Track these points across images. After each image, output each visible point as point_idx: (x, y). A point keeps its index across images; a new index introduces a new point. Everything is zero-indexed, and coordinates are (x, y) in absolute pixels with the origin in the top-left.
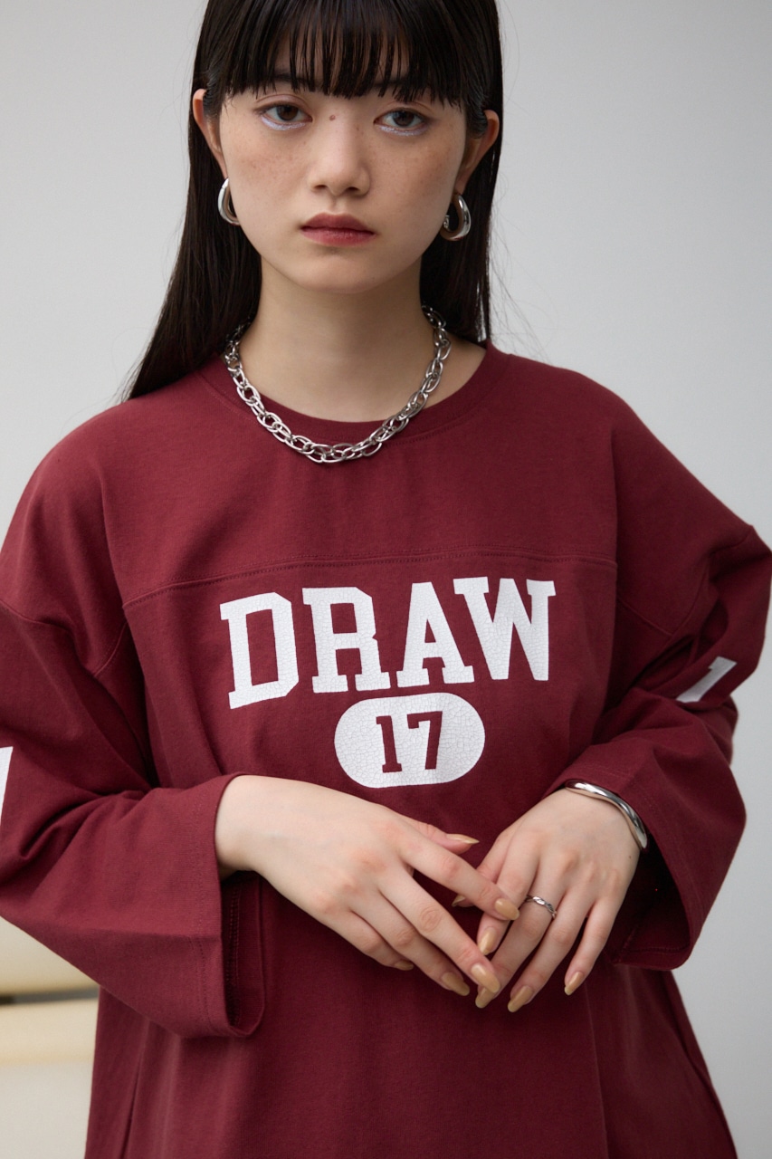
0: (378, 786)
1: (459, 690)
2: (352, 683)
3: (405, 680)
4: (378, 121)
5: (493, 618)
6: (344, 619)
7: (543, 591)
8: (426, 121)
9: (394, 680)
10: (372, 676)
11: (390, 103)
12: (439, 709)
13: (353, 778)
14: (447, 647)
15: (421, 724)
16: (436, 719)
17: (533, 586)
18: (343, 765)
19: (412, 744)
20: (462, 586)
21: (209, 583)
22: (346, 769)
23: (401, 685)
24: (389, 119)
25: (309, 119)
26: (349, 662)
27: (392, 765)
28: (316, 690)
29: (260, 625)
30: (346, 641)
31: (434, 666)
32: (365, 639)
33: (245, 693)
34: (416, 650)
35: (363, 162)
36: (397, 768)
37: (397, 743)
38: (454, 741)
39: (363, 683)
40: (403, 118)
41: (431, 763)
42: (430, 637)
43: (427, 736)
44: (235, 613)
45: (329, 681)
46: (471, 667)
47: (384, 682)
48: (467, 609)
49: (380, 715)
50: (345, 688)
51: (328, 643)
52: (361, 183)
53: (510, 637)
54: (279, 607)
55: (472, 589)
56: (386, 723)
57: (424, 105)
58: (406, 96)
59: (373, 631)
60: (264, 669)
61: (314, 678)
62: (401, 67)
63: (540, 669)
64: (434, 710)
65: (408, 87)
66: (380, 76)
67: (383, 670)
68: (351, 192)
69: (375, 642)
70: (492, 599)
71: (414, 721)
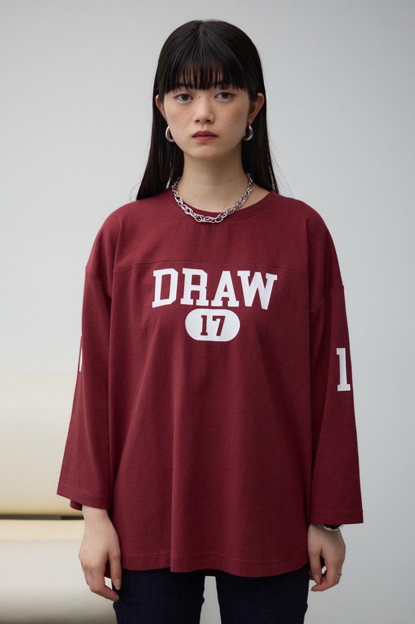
0: (198, 340)
1: (232, 309)
2: (195, 302)
3: (214, 304)
4: (216, 97)
5: (250, 285)
6: (196, 280)
7: (272, 278)
8: (233, 96)
9: (210, 303)
10: (203, 301)
11: (218, 90)
12: (224, 315)
13: (190, 335)
14: (231, 294)
15: (217, 319)
16: (222, 318)
17: (268, 276)
18: (187, 330)
19: (213, 326)
20: (240, 273)
21: (152, 263)
22: (188, 332)
23: (212, 305)
24: (220, 96)
25: (192, 99)
26: (195, 295)
27: (204, 333)
28: (181, 303)
29: (166, 279)
30: (195, 288)
31: (225, 300)
32: (202, 288)
33: (158, 302)
34: (220, 294)
35: (211, 111)
36: (206, 334)
37: (207, 325)
38: (229, 327)
39: (198, 303)
40: (225, 95)
41: (219, 334)
42: (226, 290)
43: (218, 324)
44: (158, 274)
45: (187, 300)
46: (238, 302)
47: (206, 303)
48: (241, 281)
49: (203, 314)
50: (192, 304)
51: (189, 287)
52: (211, 118)
53: (255, 292)
54: (174, 273)
55: (244, 275)
56: (204, 318)
57: (230, 90)
58: (223, 88)
59: (206, 286)
60: (165, 295)
61: (182, 299)
62: (220, 77)
63: (265, 305)
64: (222, 315)
65: (224, 84)
66: (214, 81)
67: (207, 299)
68: (208, 121)
69: (206, 289)
70: (250, 279)
71: (215, 318)
